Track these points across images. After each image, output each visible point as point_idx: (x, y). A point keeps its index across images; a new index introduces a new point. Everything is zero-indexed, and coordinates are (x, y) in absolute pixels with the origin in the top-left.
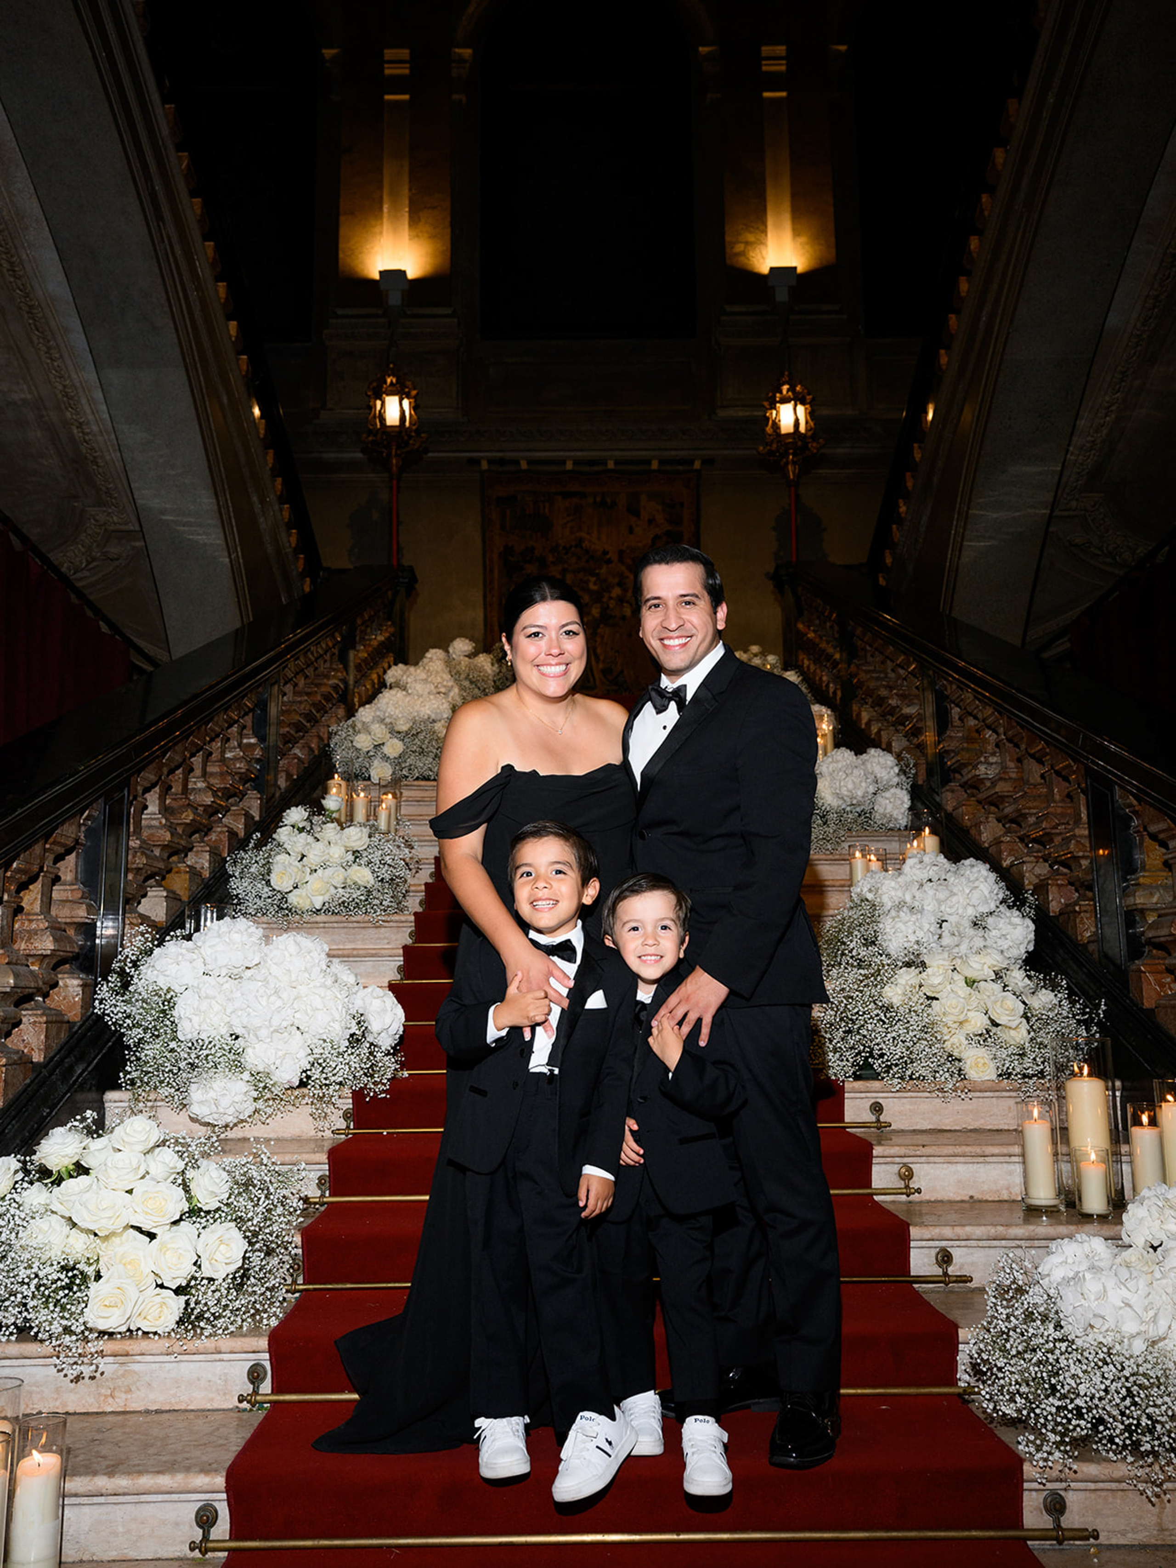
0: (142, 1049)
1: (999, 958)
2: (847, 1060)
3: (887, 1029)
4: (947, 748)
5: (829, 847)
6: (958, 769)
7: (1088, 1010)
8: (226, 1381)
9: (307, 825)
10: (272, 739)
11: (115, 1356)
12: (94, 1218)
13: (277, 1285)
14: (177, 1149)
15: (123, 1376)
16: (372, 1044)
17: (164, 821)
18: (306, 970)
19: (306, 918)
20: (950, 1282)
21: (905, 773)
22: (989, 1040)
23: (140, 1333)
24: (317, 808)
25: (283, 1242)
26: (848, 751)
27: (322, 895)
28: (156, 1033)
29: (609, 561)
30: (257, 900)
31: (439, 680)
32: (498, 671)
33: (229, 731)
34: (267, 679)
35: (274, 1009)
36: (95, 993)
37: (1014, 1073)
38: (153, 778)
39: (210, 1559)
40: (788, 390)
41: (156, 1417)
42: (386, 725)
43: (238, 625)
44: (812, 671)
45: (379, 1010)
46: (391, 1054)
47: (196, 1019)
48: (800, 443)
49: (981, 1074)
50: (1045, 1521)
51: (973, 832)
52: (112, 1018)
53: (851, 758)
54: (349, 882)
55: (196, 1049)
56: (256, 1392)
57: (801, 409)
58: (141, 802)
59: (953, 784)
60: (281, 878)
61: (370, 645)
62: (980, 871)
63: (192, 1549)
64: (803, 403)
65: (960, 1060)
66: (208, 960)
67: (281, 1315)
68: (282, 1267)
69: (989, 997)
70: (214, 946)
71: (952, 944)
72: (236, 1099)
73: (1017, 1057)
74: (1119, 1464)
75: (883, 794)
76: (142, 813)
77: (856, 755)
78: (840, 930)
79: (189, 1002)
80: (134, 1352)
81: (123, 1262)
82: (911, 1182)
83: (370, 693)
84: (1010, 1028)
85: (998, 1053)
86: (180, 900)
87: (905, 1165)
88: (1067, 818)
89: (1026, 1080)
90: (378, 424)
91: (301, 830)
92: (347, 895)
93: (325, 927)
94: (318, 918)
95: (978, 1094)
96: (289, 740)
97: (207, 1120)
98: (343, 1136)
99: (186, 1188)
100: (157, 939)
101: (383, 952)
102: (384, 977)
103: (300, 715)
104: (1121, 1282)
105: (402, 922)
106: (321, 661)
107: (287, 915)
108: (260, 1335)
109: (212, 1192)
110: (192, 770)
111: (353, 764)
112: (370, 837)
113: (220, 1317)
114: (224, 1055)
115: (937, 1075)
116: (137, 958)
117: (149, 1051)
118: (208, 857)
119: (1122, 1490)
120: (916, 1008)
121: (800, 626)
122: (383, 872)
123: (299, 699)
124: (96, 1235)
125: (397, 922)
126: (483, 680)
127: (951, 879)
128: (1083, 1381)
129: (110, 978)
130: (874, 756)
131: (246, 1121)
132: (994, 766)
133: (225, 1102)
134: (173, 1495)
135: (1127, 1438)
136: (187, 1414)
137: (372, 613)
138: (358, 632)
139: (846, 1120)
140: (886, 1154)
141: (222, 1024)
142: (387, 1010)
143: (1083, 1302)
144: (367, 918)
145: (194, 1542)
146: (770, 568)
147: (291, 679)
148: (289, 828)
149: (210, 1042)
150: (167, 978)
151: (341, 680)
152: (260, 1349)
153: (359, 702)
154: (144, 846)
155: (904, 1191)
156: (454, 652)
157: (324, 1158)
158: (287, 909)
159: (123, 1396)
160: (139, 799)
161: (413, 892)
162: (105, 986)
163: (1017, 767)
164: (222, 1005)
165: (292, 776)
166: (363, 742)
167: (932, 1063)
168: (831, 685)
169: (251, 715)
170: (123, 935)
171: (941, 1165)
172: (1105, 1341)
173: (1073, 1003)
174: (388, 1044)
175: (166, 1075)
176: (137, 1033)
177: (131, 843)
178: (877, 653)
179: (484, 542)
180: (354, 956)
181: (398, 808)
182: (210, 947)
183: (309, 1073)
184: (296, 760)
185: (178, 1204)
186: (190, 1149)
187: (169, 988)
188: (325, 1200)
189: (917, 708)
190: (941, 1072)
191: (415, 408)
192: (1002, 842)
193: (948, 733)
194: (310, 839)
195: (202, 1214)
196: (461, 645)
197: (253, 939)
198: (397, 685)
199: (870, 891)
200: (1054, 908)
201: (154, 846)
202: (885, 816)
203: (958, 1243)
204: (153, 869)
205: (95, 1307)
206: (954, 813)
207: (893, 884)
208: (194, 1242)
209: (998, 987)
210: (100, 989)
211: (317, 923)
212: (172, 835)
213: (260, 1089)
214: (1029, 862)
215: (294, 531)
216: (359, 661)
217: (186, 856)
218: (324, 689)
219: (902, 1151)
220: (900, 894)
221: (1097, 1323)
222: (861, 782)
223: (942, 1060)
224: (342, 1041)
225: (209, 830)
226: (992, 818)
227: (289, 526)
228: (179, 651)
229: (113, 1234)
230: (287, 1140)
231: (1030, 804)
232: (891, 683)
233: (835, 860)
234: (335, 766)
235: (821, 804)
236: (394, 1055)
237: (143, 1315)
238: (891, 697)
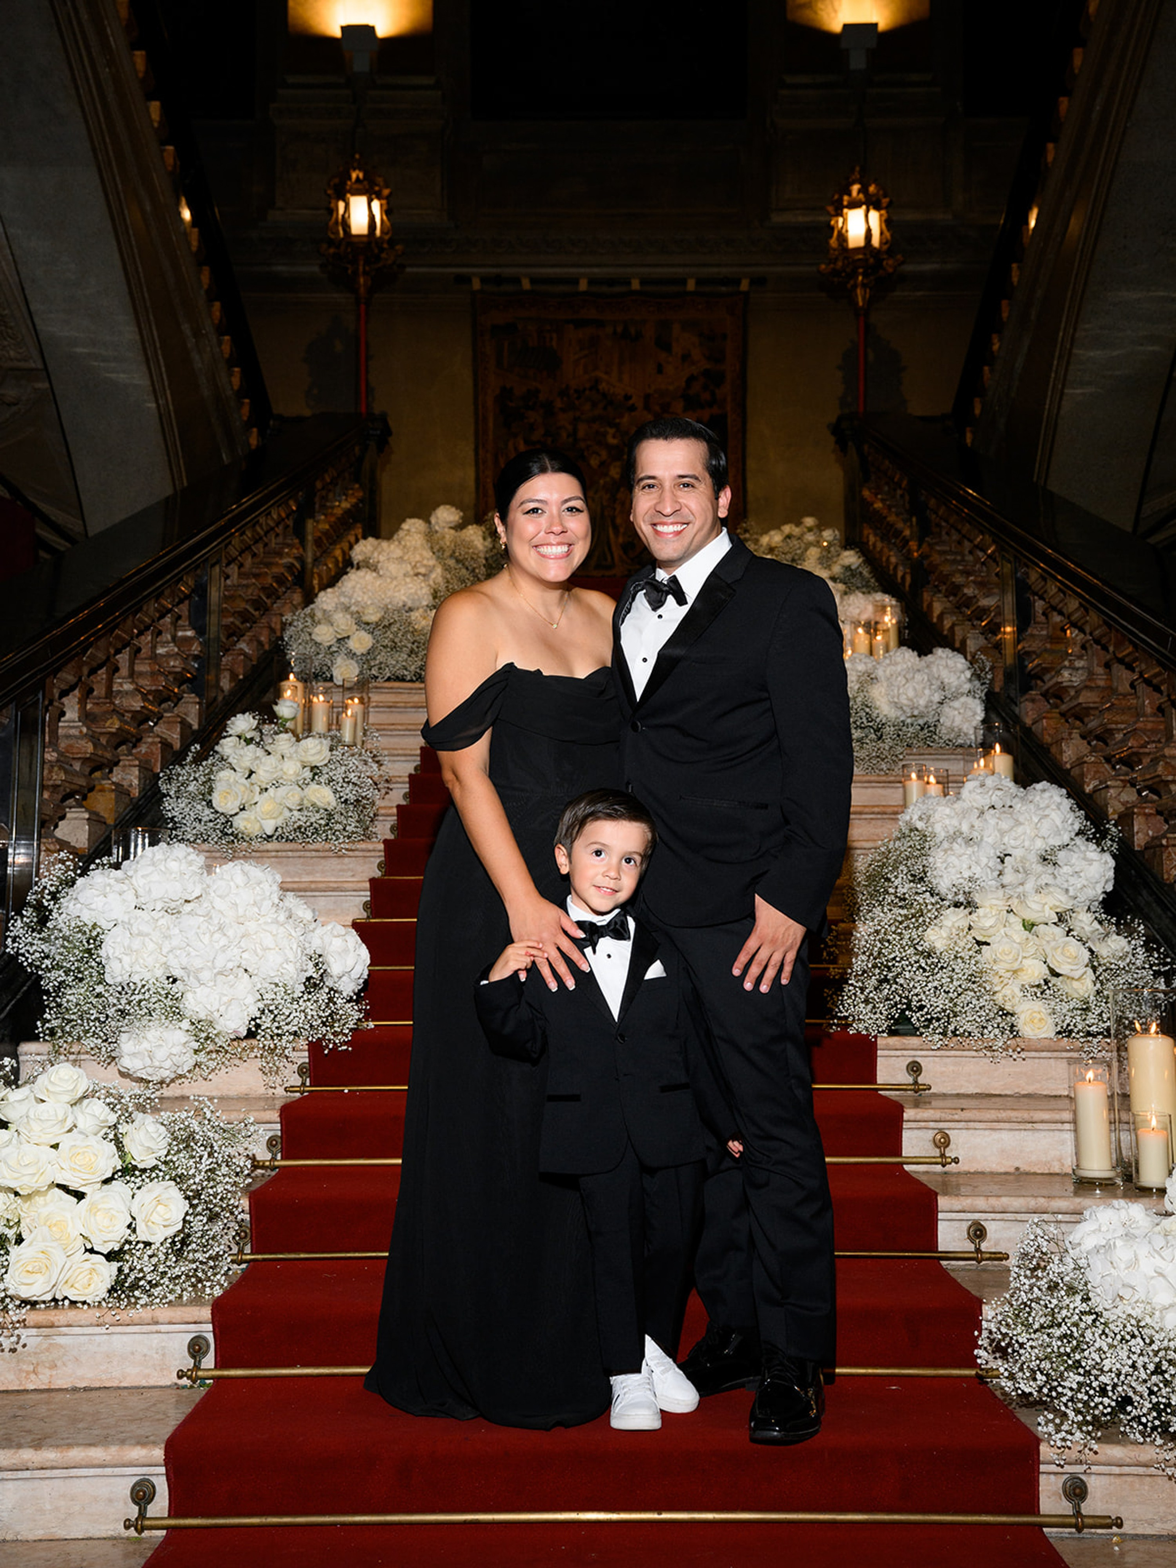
0: (63, 993)
1: (1063, 898)
2: (881, 1014)
3: (928, 977)
4: (1027, 649)
5: (884, 766)
6: (1039, 675)
7: (1169, 960)
8: (164, 1355)
9: (256, 735)
10: (213, 630)
11: (39, 1327)
12: (16, 1175)
13: (221, 1253)
14: (108, 1100)
15: (48, 1350)
16: (331, 989)
17: (85, 730)
18: (255, 904)
19: (255, 845)
20: (983, 1260)
21: (979, 677)
22: (1047, 992)
23: (67, 1302)
24: (267, 715)
25: (228, 1205)
26: (910, 650)
27: (274, 818)
28: (80, 975)
29: (632, 408)
30: (197, 824)
31: (418, 558)
32: (491, 546)
33: (161, 622)
34: (207, 558)
35: (217, 948)
36: (8, 929)
37: (1076, 1030)
38: (71, 679)
39: (146, 1538)
40: (859, 191)
41: (85, 1395)
42: (352, 614)
43: (169, 491)
44: (878, 549)
45: (340, 950)
46: (354, 1001)
47: (126, 960)
48: (872, 260)
49: (1037, 1031)
50: (1065, 1507)
51: (1054, 750)
52: (27, 959)
53: (912, 660)
54: (306, 803)
55: (127, 993)
56: (197, 1367)
57: (874, 216)
58: (57, 707)
59: (1034, 692)
60: (225, 797)
61: (332, 514)
62: (1052, 797)
63: (127, 1527)
64: (877, 208)
65: (1012, 1015)
66: (141, 892)
67: (226, 1284)
68: (226, 1234)
69: (1048, 942)
70: (147, 875)
71: (1016, 882)
72: (174, 1051)
73: (1079, 1012)
74: (1147, 1447)
75: (951, 704)
76: (59, 721)
77: (919, 656)
78: (884, 864)
79: (118, 940)
80: (60, 1324)
81: (48, 1223)
82: (947, 1150)
83: (333, 573)
84: (1073, 979)
85: (1058, 1008)
86: (105, 823)
87: (941, 1131)
88: (1159, 736)
89: (1090, 1038)
90: (341, 232)
91: (249, 741)
92: (304, 819)
93: (278, 857)
94: (269, 846)
95: (1033, 1054)
96: (235, 633)
97: (139, 1075)
98: (298, 1095)
99: (118, 1143)
100: (80, 868)
101: (346, 885)
102: (348, 915)
103: (247, 601)
104: (1155, 1250)
105: (369, 851)
106: (272, 535)
107: (233, 841)
108: (202, 1305)
109: (149, 1148)
110: (117, 669)
111: (312, 662)
112: (331, 750)
113: (156, 1285)
114: (160, 1000)
115: (986, 1031)
116: (57, 889)
117: (72, 996)
118: (137, 773)
119: (1150, 1476)
120: (962, 954)
121: (866, 493)
122: (347, 791)
123: (245, 582)
124: (16, 1194)
125: (363, 850)
126: (472, 558)
127: (1018, 807)
128: (1108, 1355)
129: (24, 913)
130: (941, 657)
131: (185, 1077)
132: (1080, 672)
133: (160, 1054)
134: (106, 1469)
135: (1155, 1418)
136: (120, 1391)
137: (335, 474)
138: (317, 499)
139: (879, 1082)
140: (918, 1117)
141: (158, 965)
142: (348, 950)
143: (1112, 1271)
144: (327, 846)
145: (129, 1520)
146: (832, 418)
147: (236, 558)
148: (234, 739)
149: (143, 986)
150: (93, 913)
151: (296, 558)
152: (201, 1319)
153: (319, 584)
154: (62, 759)
155: (939, 1160)
156: (437, 523)
157: (275, 1116)
158: (232, 834)
159: (48, 1372)
160: (56, 704)
161: (383, 815)
162: (19, 921)
163: (1105, 674)
164: (157, 944)
165: (237, 676)
166: (324, 634)
167: (980, 1017)
168: (901, 568)
169: (187, 602)
170: (38, 863)
171: (982, 1132)
172: (1134, 1314)
173: (1149, 950)
174: (350, 989)
175: (92, 1024)
176: (57, 975)
177: (47, 756)
178: (953, 531)
179: (475, 385)
180: (312, 891)
181: (366, 714)
182: (143, 876)
183: (258, 1021)
184: (242, 657)
185: (110, 1162)
186: (123, 1101)
187: (95, 924)
188: (276, 1163)
189: (996, 599)
190: (990, 1028)
191: (387, 211)
192: (1085, 762)
193: (1029, 631)
194: (260, 752)
195: (137, 1173)
196: (445, 515)
197: (193, 868)
198: (367, 565)
199: (920, 819)
200: (1139, 840)
201: (74, 759)
202: (953, 730)
203: (993, 1216)
204: (73, 787)
205: (17, 1274)
206: (1034, 728)
207: (947, 811)
208: (128, 1204)
209: (1059, 931)
210: (13, 925)
211: (268, 851)
212: (95, 746)
213: (202, 1040)
214: (1114, 787)
215: (236, 369)
216: (319, 534)
217: (111, 771)
218: (275, 570)
219: (937, 1115)
220: (955, 822)
221: (1126, 1293)
222: (924, 688)
223: (992, 1015)
224: (297, 986)
225: (137, 741)
226: (1076, 734)
227: (230, 363)
228: (97, 524)
229: (37, 1192)
230: (232, 1099)
231: (1118, 718)
232: (968, 567)
233: (890, 782)
234: (290, 663)
235: (875, 715)
236: (357, 1002)
237: (69, 1284)
238: (966, 585)
